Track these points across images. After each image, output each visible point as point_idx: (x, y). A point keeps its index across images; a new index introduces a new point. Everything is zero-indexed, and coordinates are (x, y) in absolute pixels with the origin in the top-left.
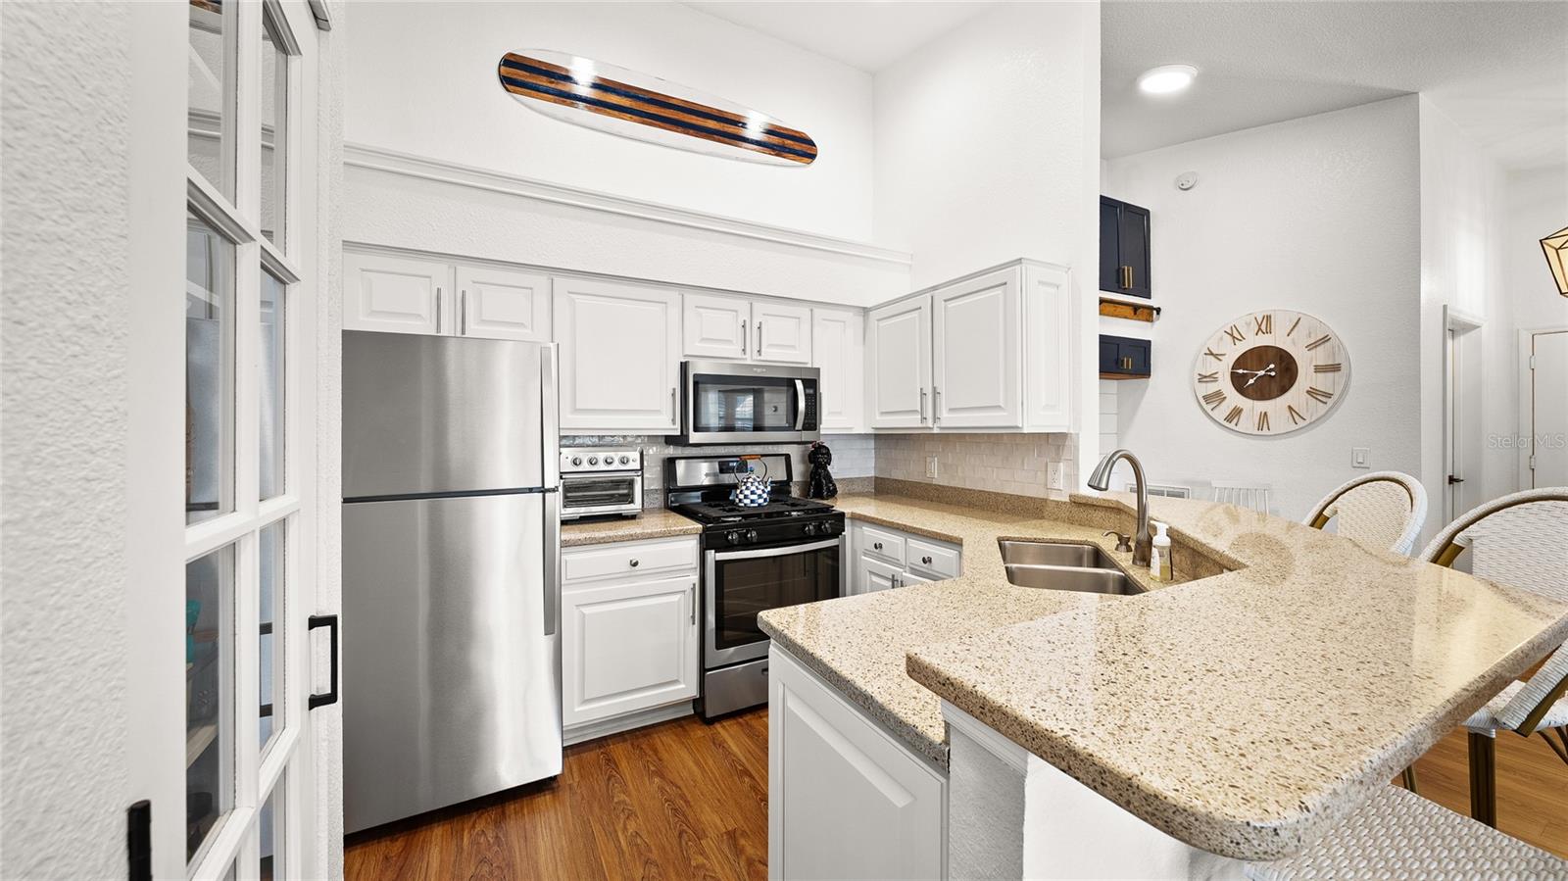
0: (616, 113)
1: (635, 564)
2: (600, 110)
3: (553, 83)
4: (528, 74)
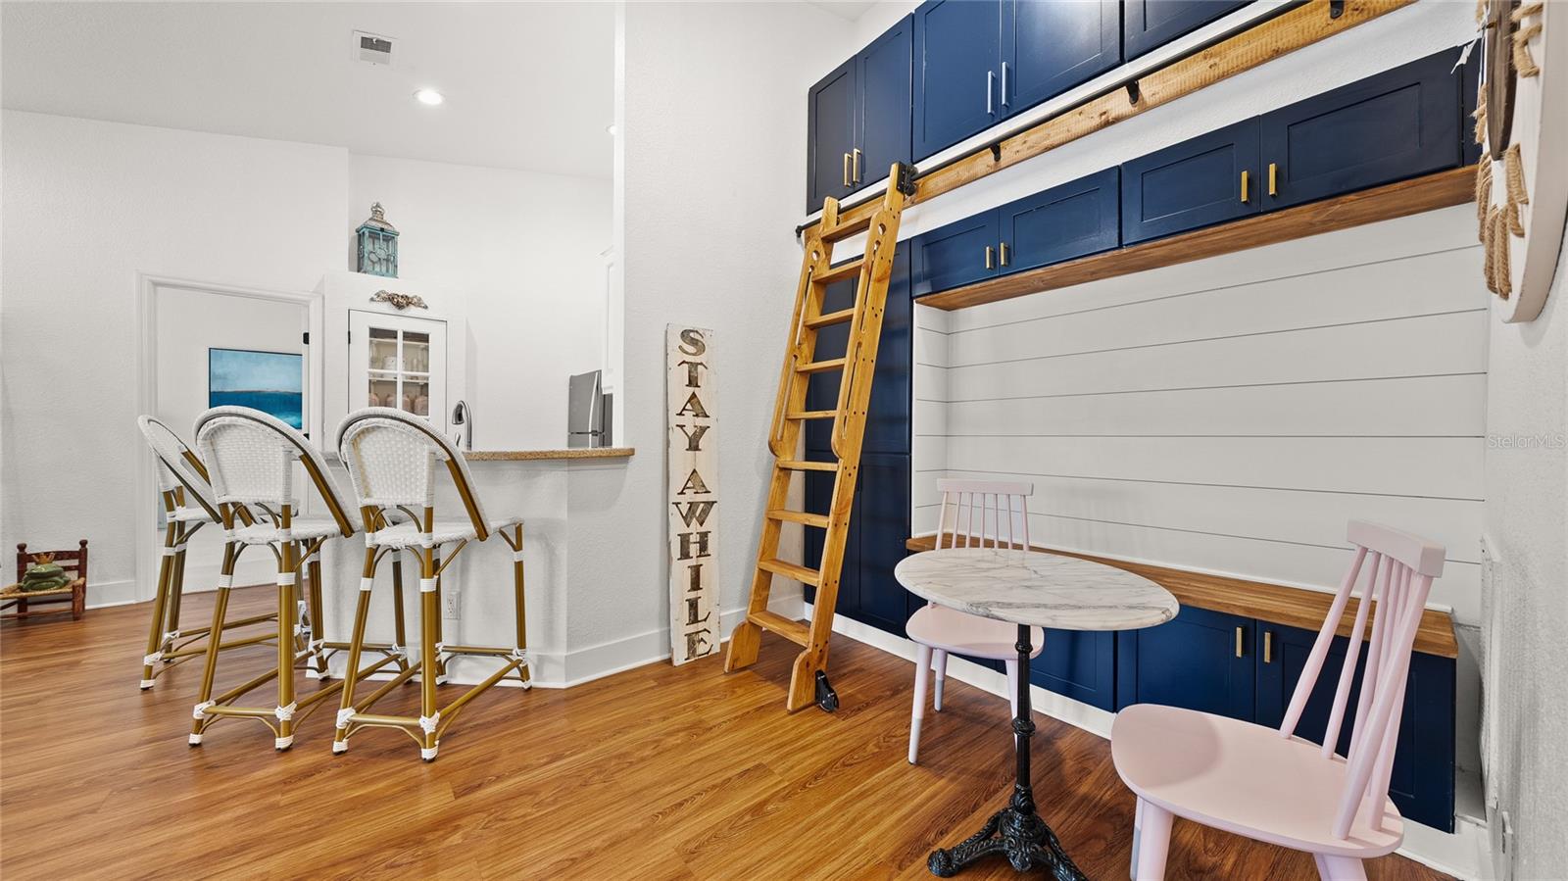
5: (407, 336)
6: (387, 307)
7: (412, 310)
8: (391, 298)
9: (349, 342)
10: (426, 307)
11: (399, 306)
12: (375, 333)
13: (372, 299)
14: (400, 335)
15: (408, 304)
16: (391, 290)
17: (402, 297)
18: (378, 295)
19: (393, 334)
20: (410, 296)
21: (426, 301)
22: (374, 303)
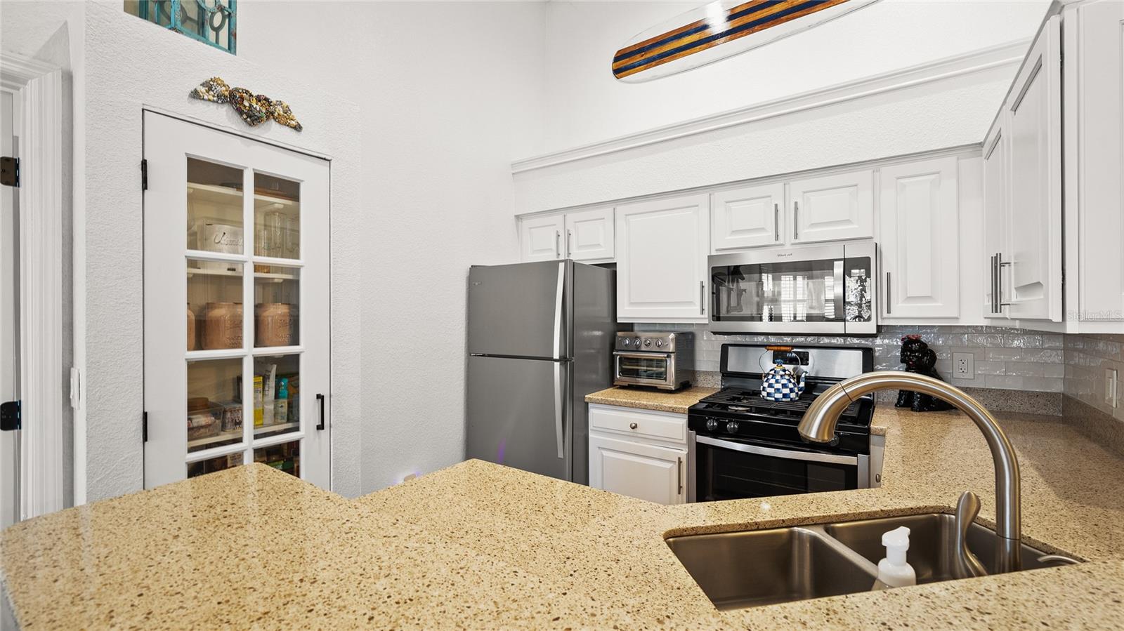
0: (688, 51)
1: (635, 427)
2: (676, 56)
3: (643, 55)
4: (628, 59)
5: (265, 183)
6: (223, 115)
7: (273, 131)
8: (234, 99)
9: (145, 186)
10: (298, 128)
11: (253, 119)
12: (199, 170)
13: (195, 95)
14: (248, 181)
15: (270, 115)
16: (234, 81)
17: (259, 99)
18: (209, 86)
19: (232, 177)
20: (273, 99)
21: (298, 116)
22: (199, 105)
